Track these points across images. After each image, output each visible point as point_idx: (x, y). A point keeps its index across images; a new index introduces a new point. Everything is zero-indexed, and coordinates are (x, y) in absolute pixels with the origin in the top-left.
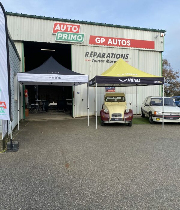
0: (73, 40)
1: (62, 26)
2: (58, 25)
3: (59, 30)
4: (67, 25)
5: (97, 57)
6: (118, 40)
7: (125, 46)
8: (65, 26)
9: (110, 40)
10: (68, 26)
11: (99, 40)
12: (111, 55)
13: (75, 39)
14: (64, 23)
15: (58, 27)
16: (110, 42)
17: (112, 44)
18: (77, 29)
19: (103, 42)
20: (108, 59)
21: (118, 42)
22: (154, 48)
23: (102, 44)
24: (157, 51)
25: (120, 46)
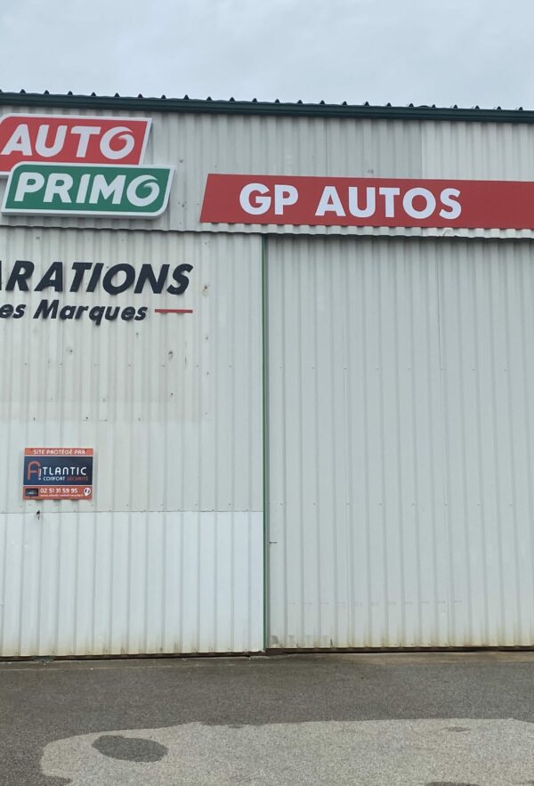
1: (44, 130)
2: (22, 131)
3: (27, 152)
4: (71, 124)
6: (383, 191)
7: (424, 224)
8: (62, 130)
9: (330, 191)
10: (75, 130)
11: (258, 200)
15: (19, 141)
16: (329, 202)
17: (341, 213)
18: (130, 142)
21: (380, 200)
23: (280, 221)
25: (391, 224)
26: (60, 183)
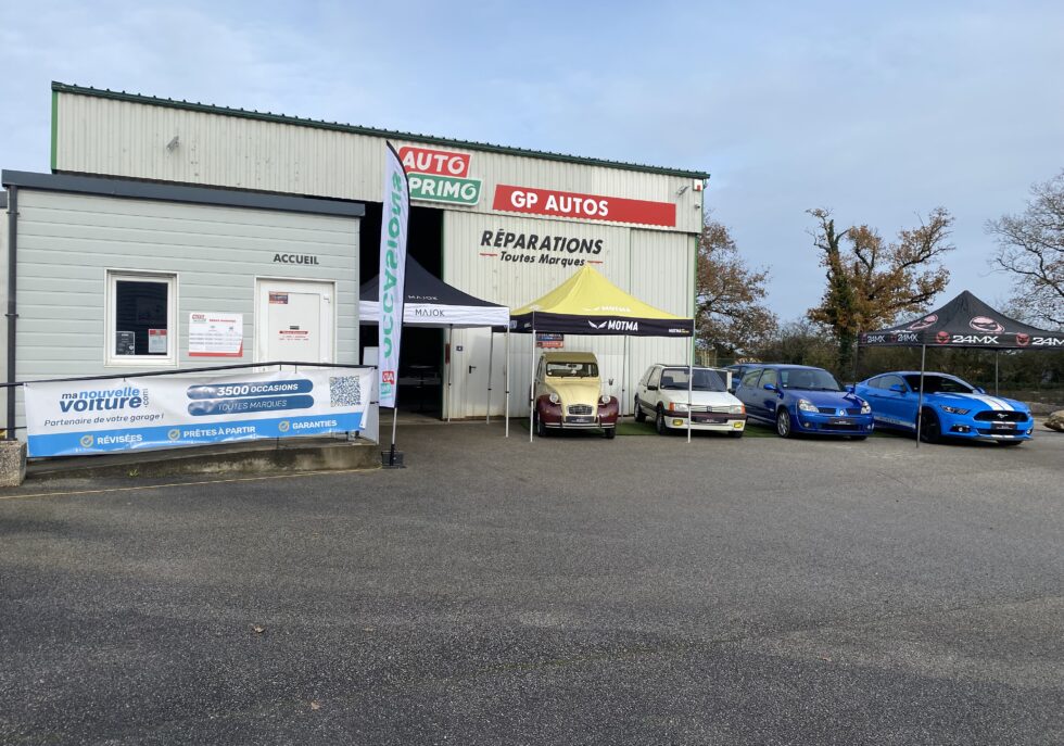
0: (450, 197)
1: (421, 155)
2: (410, 155)
3: (413, 167)
4: (434, 153)
5: (515, 247)
6: (575, 199)
7: (592, 217)
8: (430, 156)
9: (552, 198)
10: (436, 157)
11: (520, 199)
12: (553, 243)
13: (456, 196)
14: (425, 147)
15: (409, 160)
16: (551, 203)
17: (556, 209)
18: (462, 165)
19: (532, 205)
20: (545, 251)
21: (574, 204)
22: (674, 225)
23: (529, 211)
24: (683, 233)
25: (578, 216)
26: (429, 184)
